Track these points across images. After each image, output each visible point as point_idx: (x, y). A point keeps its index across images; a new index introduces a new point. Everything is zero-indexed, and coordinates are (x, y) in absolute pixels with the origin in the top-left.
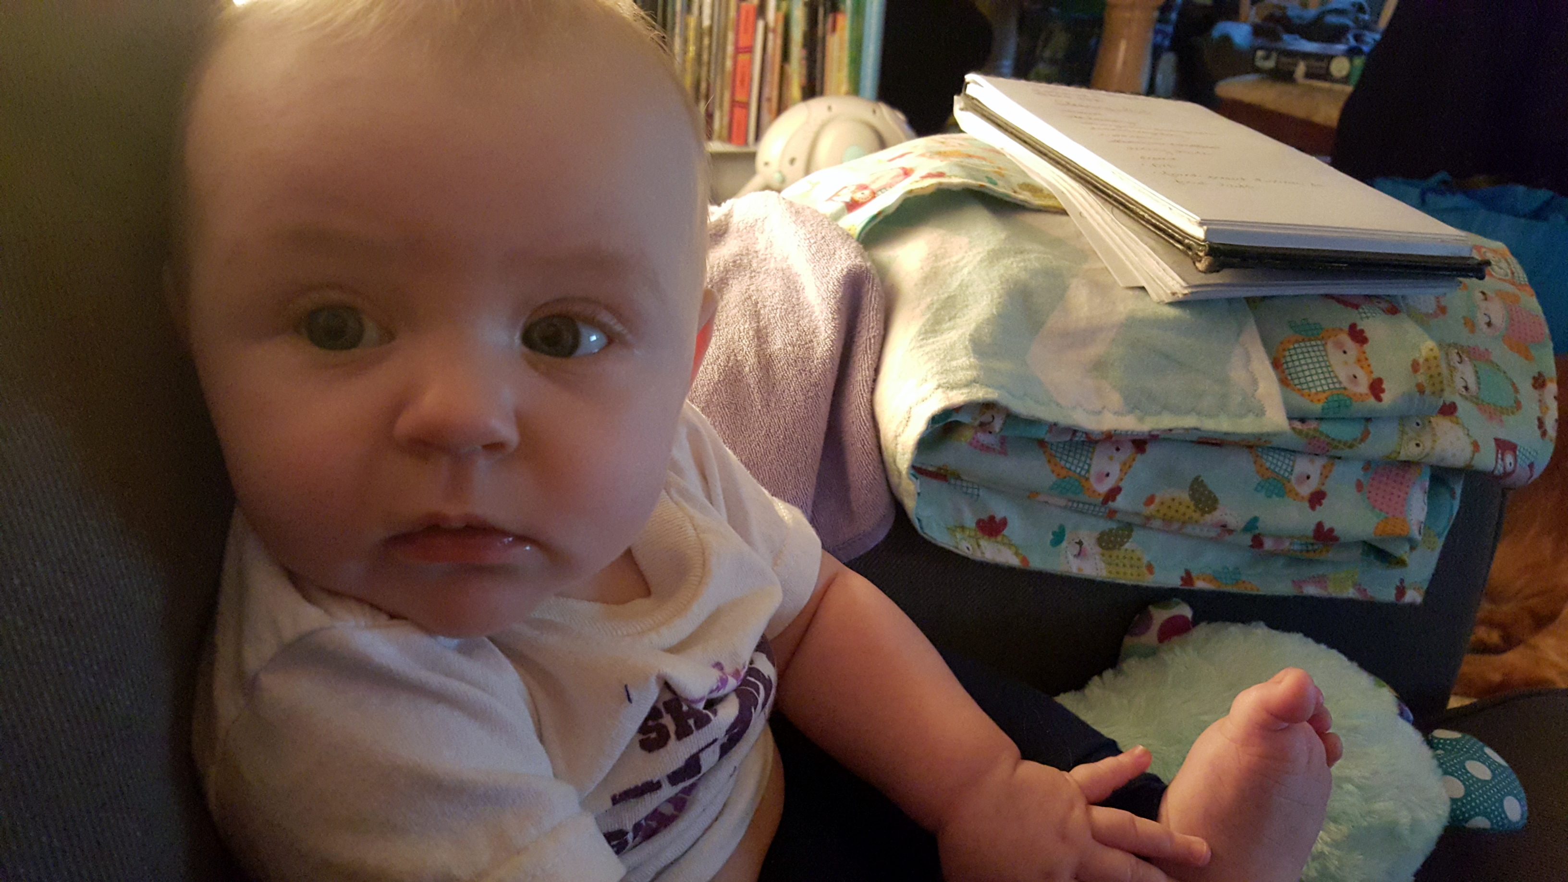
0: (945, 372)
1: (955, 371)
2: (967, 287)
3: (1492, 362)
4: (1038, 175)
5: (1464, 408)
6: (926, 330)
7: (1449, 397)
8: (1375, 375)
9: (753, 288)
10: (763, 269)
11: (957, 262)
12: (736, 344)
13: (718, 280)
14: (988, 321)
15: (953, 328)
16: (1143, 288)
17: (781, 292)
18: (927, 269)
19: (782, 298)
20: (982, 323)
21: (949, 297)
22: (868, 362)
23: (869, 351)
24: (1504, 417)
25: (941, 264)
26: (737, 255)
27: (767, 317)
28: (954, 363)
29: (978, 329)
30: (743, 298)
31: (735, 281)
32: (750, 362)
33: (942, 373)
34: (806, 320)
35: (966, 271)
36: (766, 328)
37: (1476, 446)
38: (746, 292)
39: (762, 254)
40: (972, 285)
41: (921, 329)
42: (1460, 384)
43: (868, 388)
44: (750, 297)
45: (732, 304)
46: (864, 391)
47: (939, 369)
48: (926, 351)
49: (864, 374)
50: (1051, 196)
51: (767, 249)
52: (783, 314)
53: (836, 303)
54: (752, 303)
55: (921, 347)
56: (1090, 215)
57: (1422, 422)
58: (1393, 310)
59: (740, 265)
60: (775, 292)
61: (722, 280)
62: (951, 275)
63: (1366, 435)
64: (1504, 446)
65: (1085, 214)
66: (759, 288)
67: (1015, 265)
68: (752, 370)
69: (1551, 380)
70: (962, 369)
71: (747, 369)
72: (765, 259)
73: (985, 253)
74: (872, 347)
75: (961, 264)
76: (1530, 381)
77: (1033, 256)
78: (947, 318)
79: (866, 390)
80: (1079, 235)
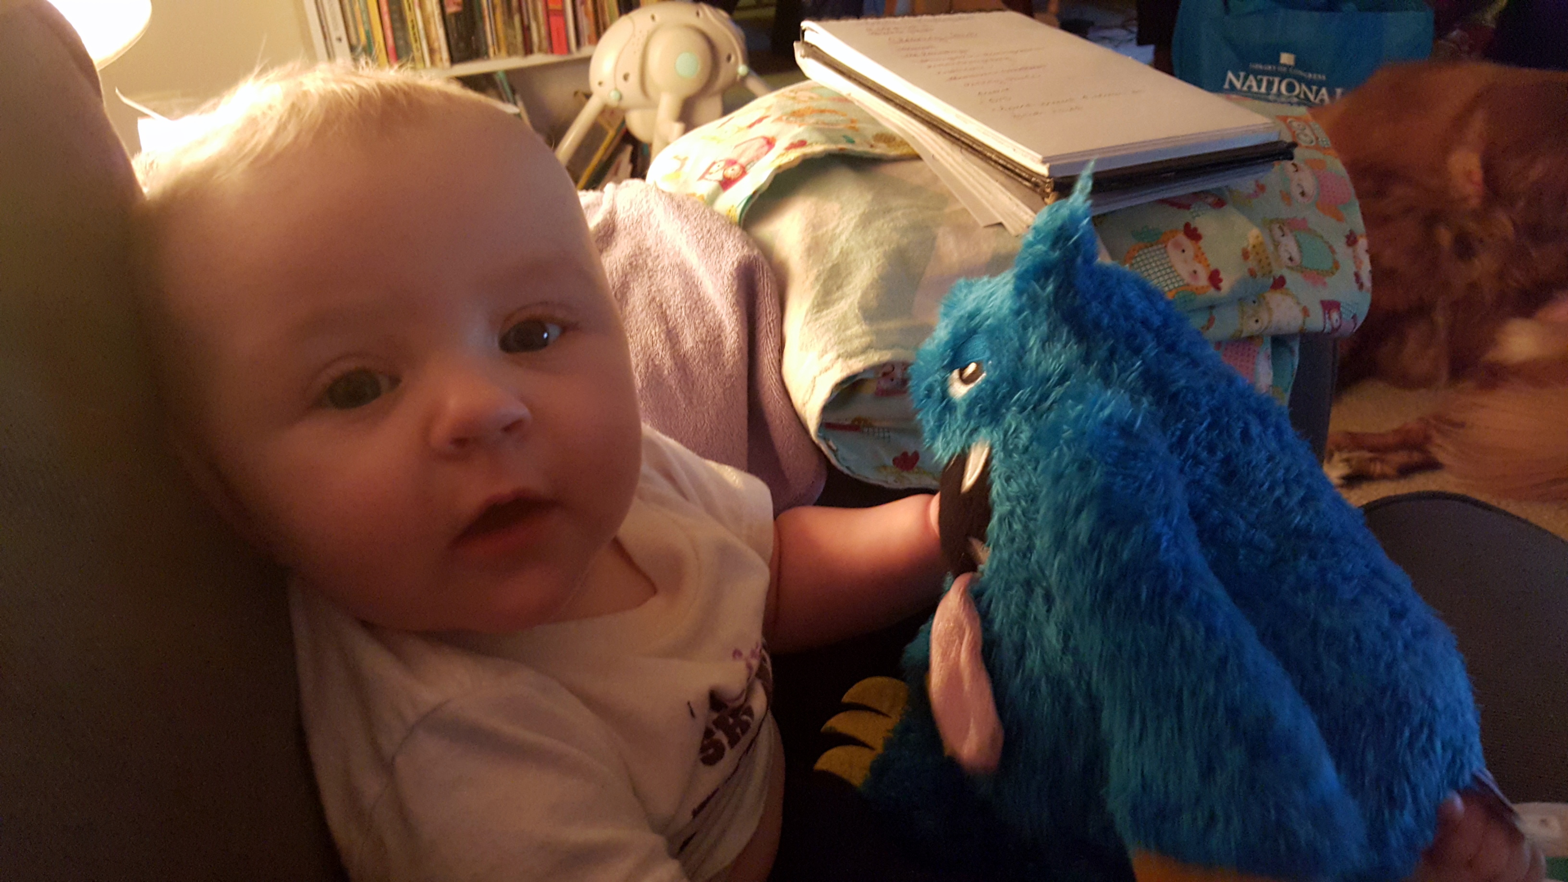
0: (841, 342)
1: (850, 339)
2: (847, 254)
3: (1310, 230)
4: (887, 120)
5: (1293, 279)
6: (818, 302)
7: (1278, 272)
8: (1212, 268)
9: (654, 289)
10: (659, 267)
11: (834, 229)
12: (651, 349)
13: (619, 285)
14: (872, 285)
15: (842, 298)
16: (1000, 224)
17: (681, 289)
18: (808, 240)
19: (683, 295)
20: (867, 289)
21: (833, 266)
22: (771, 345)
23: (770, 336)
24: (1327, 280)
25: (820, 233)
26: (632, 256)
27: (674, 318)
28: (849, 333)
29: (864, 294)
30: (648, 301)
31: (636, 284)
32: (667, 363)
33: (840, 343)
34: (711, 315)
35: (843, 238)
36: (675, 328)
37: (1306, 312)
38: (649, 294)
39: (655, 251)
40: (852, 252)
41: (813, 302)
42: (1285, 256)
43: (775, 369)
44: (654, 299)
45: (638, 308)
46: (772, 372)
47: (836, 339)
48: (822, 323)
49: (769, 357)
50: (903, 143)
51: (657, 245)
52: (688, 312)
53: (733, 296)
54: (657, 306)
55: (816, 319)
56: (942, 157)
57: (1258, 300)
58: (1220, 203)
59: (636, 266)
60: (676, 290)
61: (623, 284)
62: (831, 243)
63: (1211, 321)
64: (1329, 306)
65: (937, 156)
66: (660, 288)
67: (886, 226)
68: (670, 372)
69: (1361, 236)
70: (857, 337)
71: (666, 372)
72: (658, 256)
73: (857, 218)
74: (772, 330)
75: (838, 231)
76: (1344, 240)
77: (899, 213)
78: (835, 288)
79: (774, 372)
80: (936, 179)
